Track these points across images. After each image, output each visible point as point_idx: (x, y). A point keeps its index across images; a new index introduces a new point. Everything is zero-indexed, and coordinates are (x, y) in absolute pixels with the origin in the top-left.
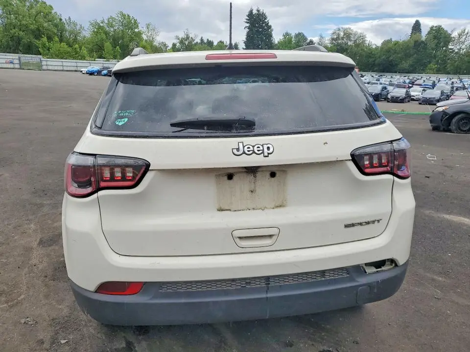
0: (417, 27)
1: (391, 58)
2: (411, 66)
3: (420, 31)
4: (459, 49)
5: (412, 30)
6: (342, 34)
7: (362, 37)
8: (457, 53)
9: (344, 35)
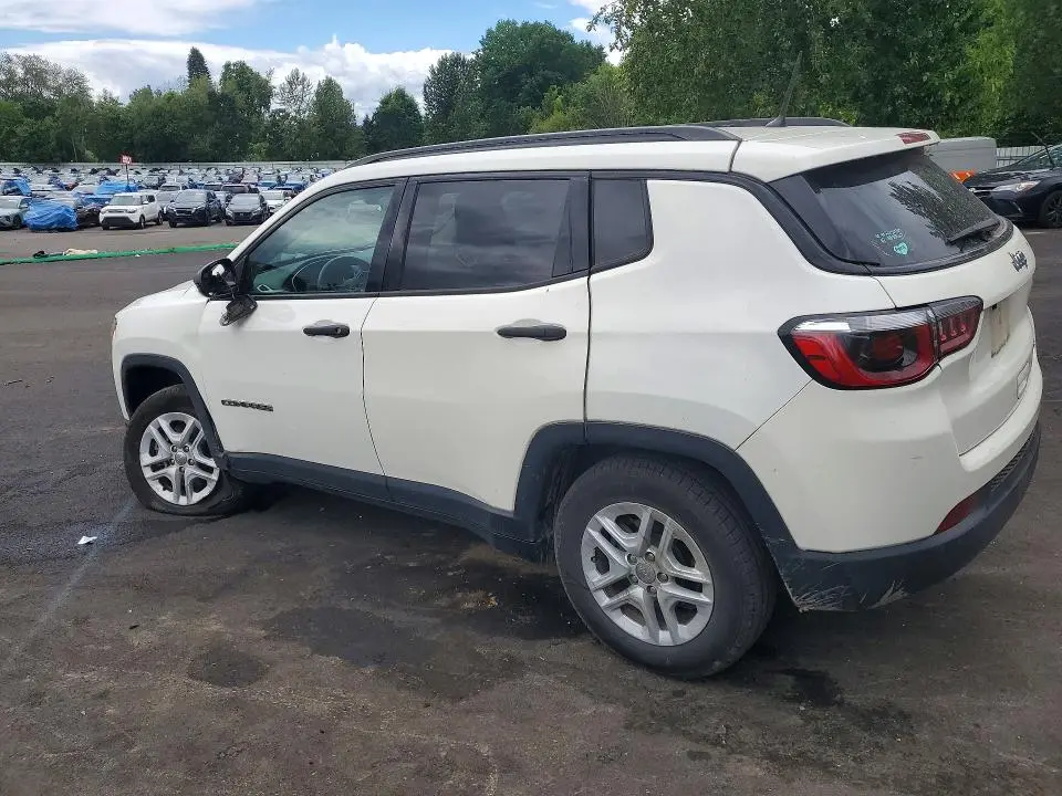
0: (196, 63)
1: (168, 130)
2: (215, 145)
3: (205, 70)
4: (298, 112)
5: (190, 69)
6: (20, 72)
7: (76, 80)
8: (294, 118)
9: (26, 73)
